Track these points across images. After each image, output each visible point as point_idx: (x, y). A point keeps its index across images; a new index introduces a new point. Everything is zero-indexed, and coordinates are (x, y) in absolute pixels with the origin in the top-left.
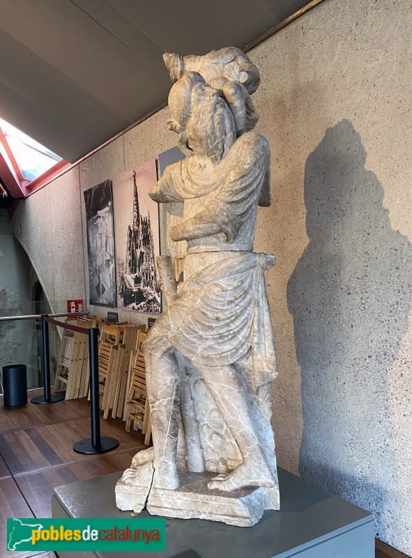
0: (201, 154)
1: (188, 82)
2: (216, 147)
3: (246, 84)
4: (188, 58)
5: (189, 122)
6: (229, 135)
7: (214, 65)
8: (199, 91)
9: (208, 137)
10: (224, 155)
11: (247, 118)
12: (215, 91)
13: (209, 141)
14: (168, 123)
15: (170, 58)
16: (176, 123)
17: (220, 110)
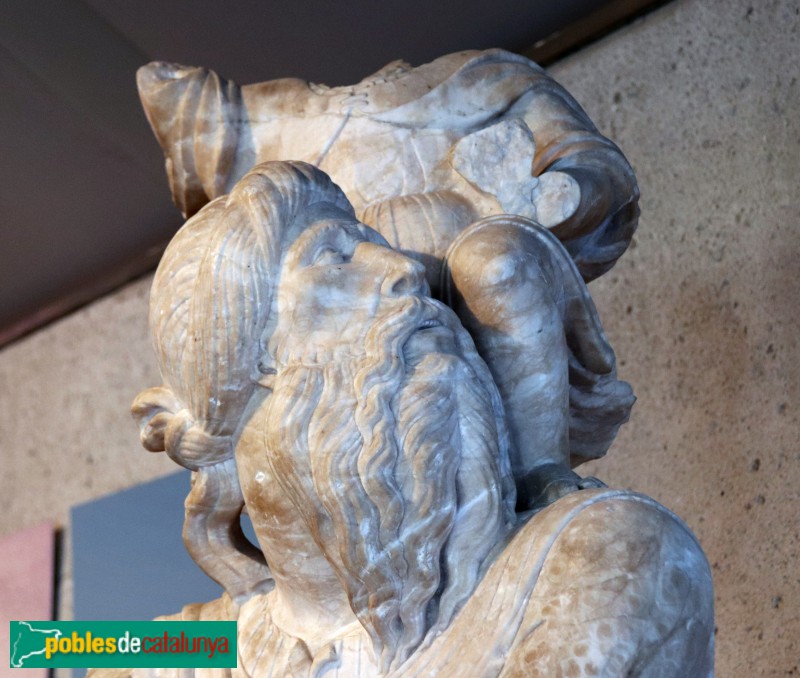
0: (313, 592)
1: (266, 213)
2: (403, 563)
3: (566, 232)
4: (266, 91)
5: (259, 416)
6: (481, 497)
7: (402, 134)
8: (324, 261)
9: (359, 505)
10: (447, 602)
11: (573, 404)
12: (408, 267)
13: (365, 528)
14: (141, 413)
15: (175, 87)
16: (183, 417)
17: (432, 368)
